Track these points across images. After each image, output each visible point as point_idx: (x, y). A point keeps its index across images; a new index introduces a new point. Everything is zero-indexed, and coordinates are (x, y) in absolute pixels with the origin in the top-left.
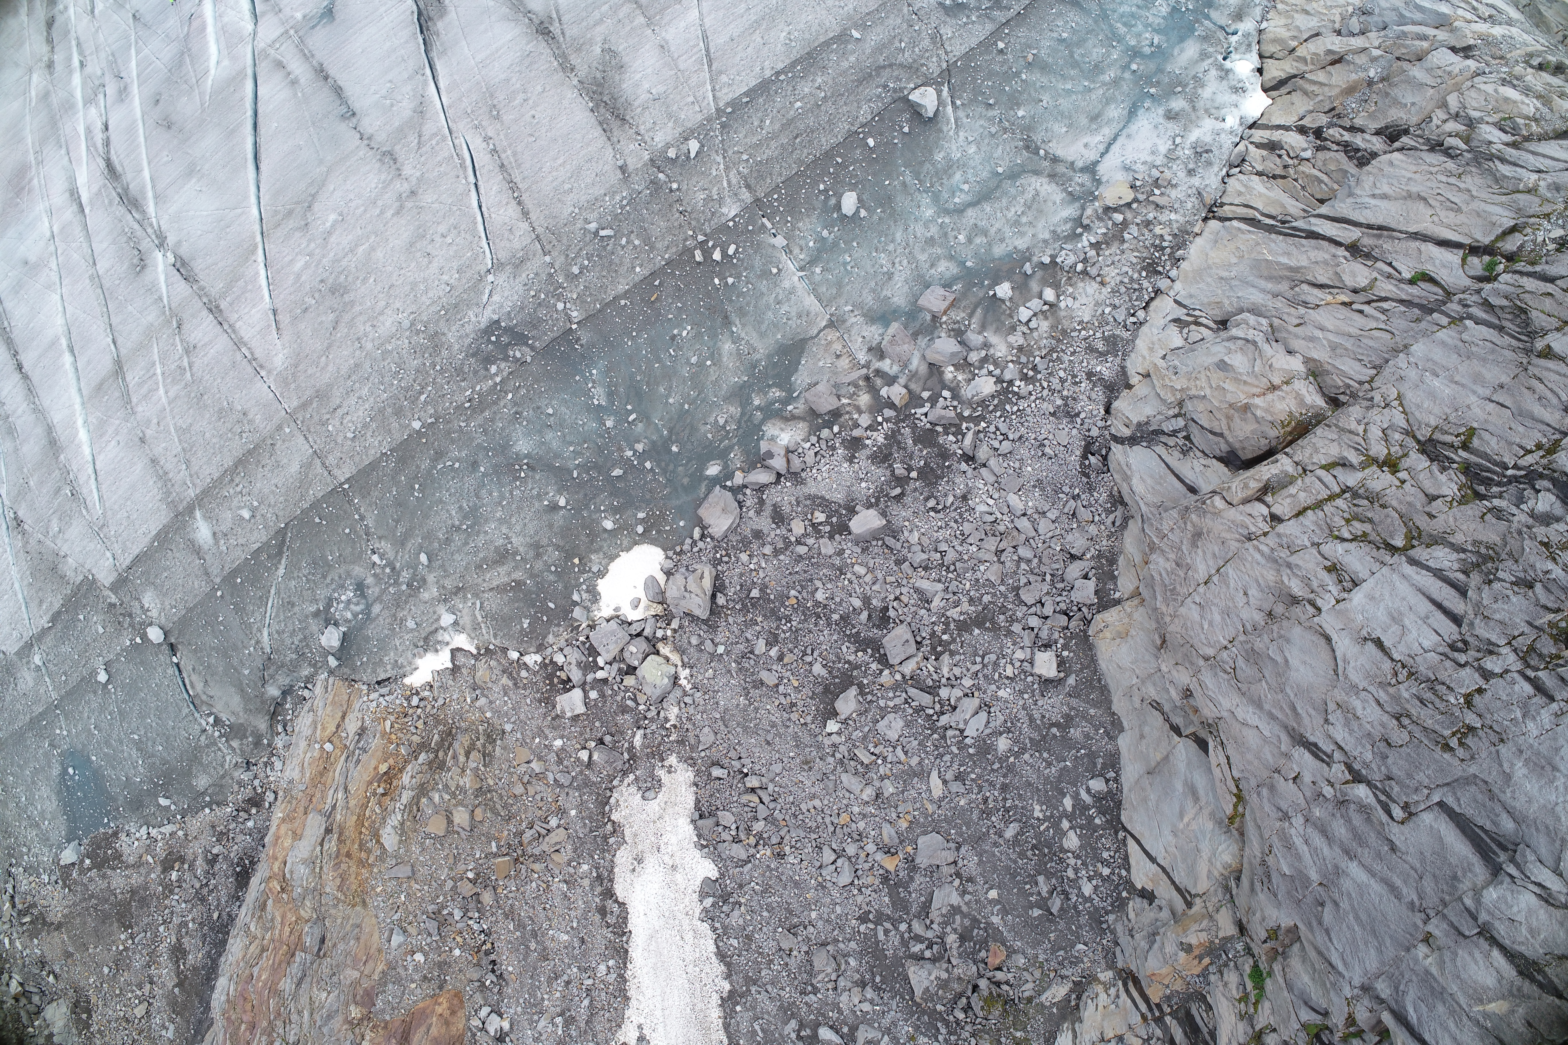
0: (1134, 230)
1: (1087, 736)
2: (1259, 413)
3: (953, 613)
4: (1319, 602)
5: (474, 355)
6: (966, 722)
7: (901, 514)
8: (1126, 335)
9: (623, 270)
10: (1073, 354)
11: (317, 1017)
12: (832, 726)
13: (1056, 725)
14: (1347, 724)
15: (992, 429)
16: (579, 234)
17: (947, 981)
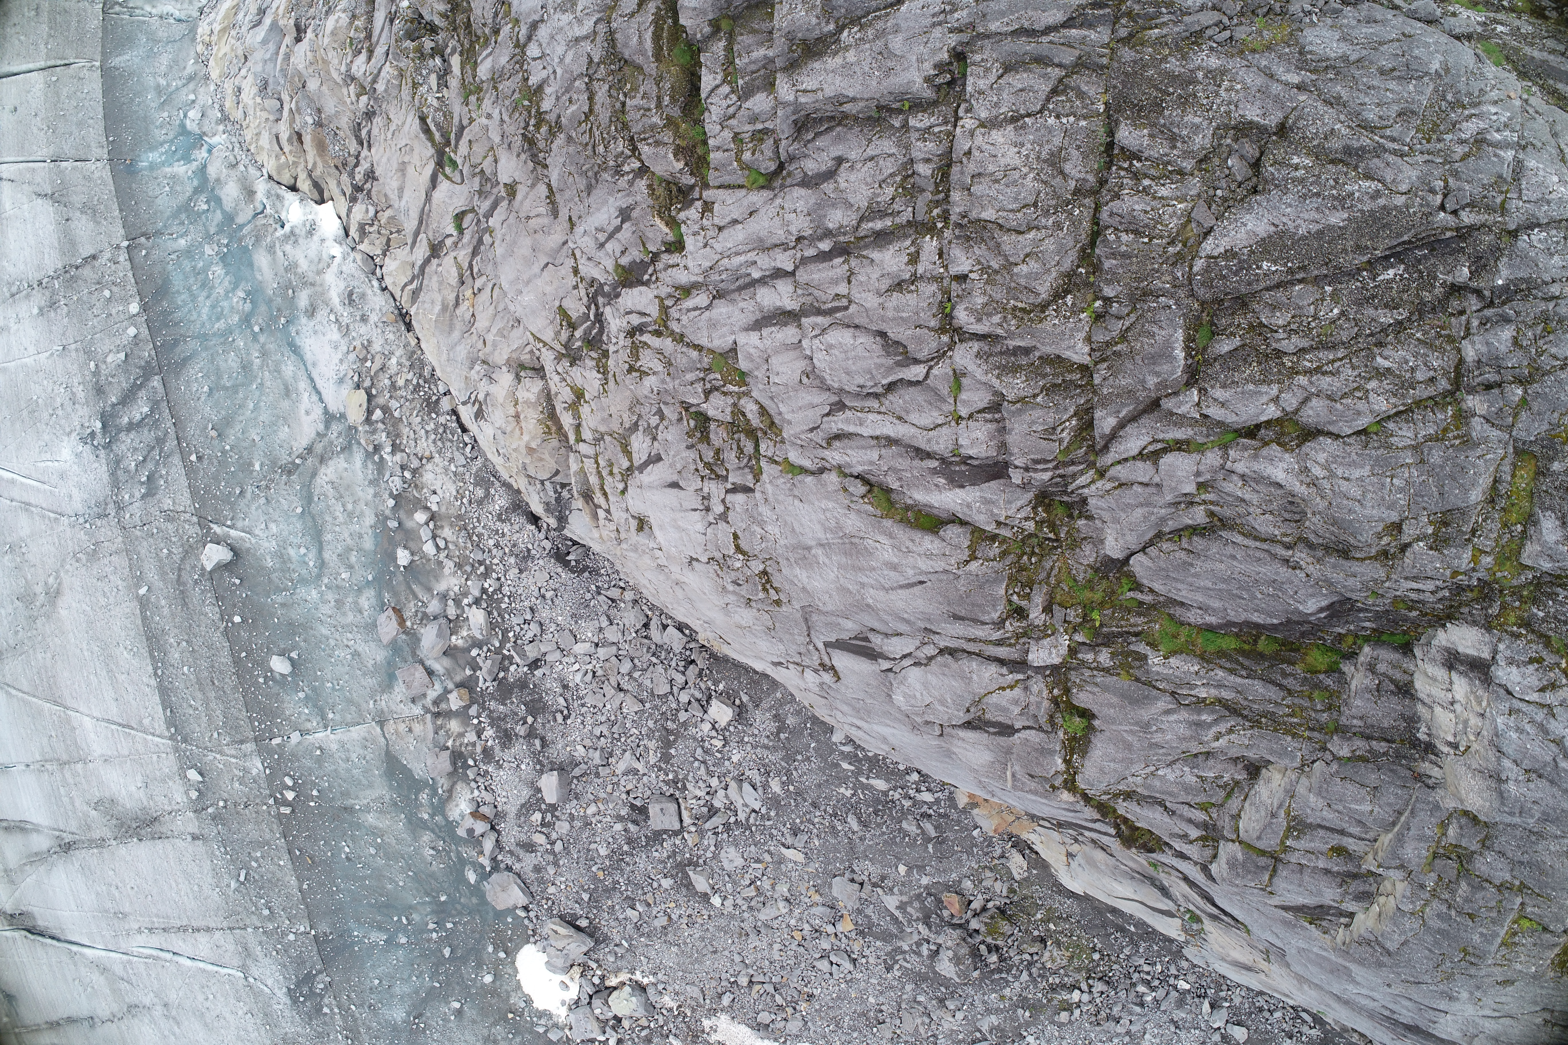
0: (394, 404)
1: (798, 713)
3: (653, 760)
5: (311, 1019)
6: (746, 805)
7: (558, 751)
8: (479, 462)
9: (279, 875)
10: (479, 521)
12: (716, 901)
13: (779, 730)
15: (517, 629)
16: (238, 896)
17: (955, 955)
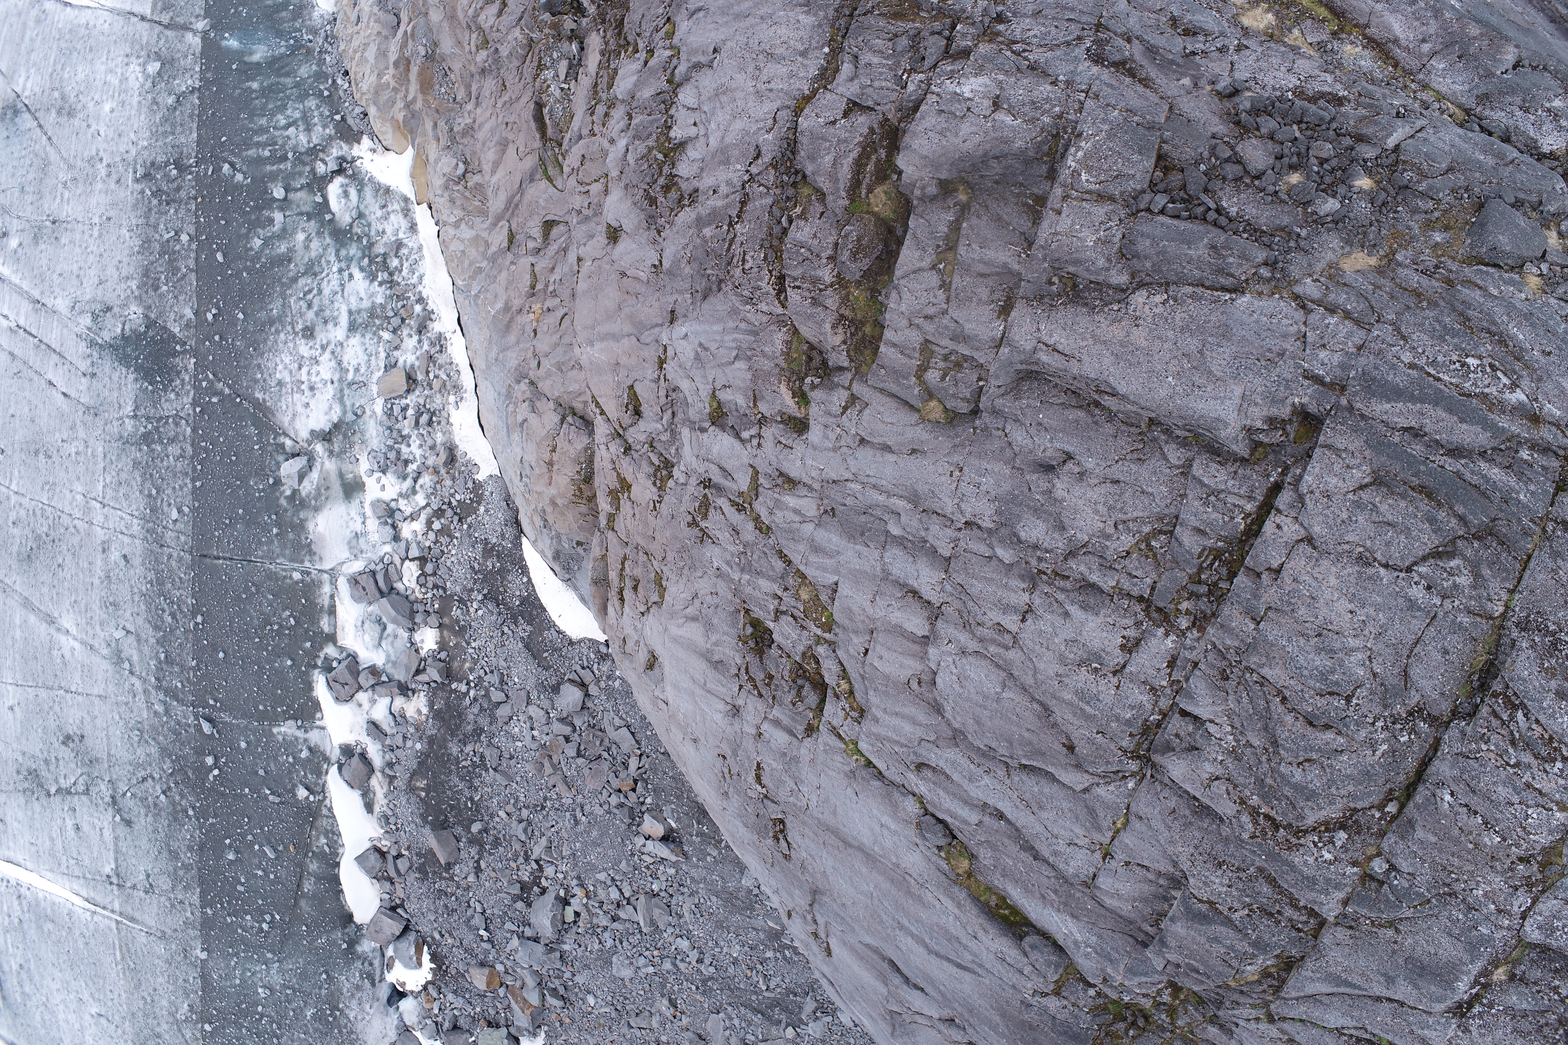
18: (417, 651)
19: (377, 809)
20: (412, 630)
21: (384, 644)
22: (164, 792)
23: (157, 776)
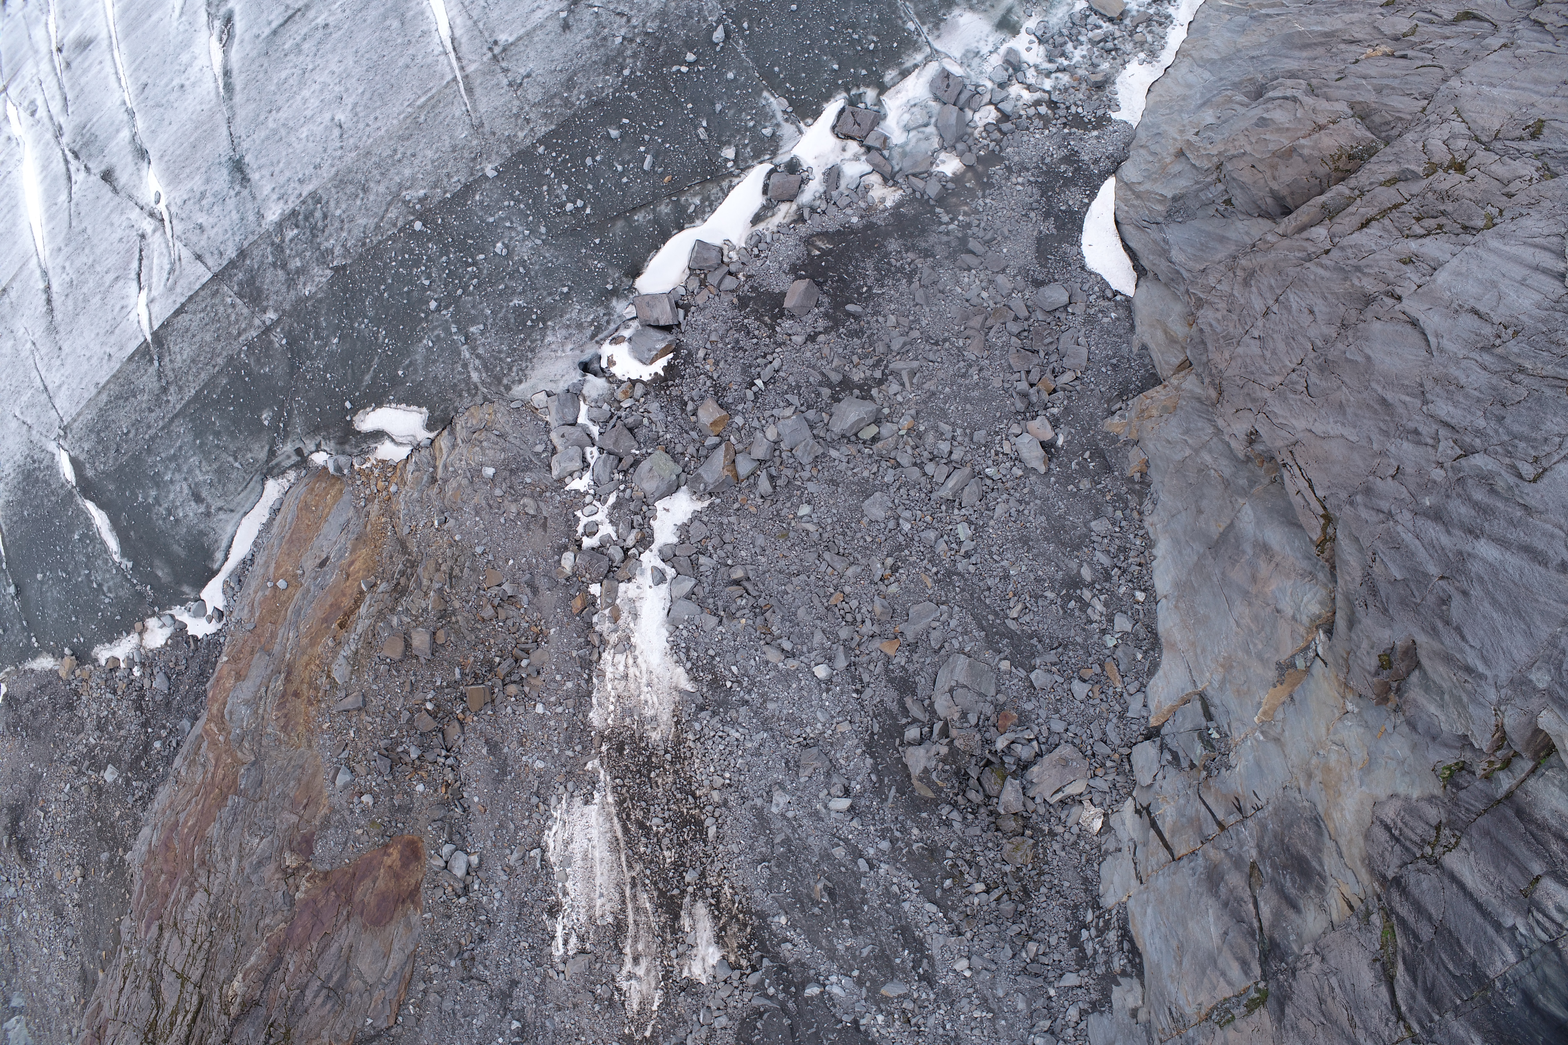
2: (1306, 152)
4: (1398, 291)
11: (246, 864)
14: (1450, 397)
18: (932, 164)
19: (761, 227)
20: (943, 148)
21: (912, 134)
22: (624, 38)
23: (634, 21)
